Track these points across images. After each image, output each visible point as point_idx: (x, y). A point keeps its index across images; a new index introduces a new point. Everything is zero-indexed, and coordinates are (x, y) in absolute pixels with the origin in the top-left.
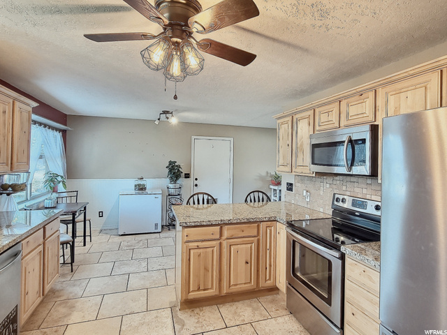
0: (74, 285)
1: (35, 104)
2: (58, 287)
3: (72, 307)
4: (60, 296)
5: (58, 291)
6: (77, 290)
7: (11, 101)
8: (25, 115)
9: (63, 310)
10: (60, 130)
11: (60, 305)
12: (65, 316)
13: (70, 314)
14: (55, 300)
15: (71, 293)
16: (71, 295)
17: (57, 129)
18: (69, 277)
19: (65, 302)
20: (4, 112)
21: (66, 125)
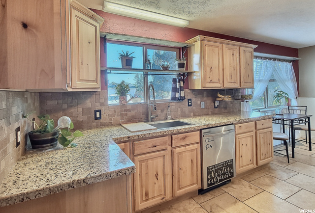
0: (284, 172)
1: (255, 46)
2: (273, 167)
3: (274, 183)
4: (271, 173)
5: (272, 169)
6: (285, 176)
7: (238, 48)
8: (248, 54)
9: (267, 181)
10: (290, 61)
11: (268, 177)
12: (266, 185)
13: (270, 186)
14: (267, 173)
15: (279, 175)
16: (278, 176)
17: (286, 61)
18: (284, 165)
19: (272, 178)
20: (233, 54)
21: (298, 57)
